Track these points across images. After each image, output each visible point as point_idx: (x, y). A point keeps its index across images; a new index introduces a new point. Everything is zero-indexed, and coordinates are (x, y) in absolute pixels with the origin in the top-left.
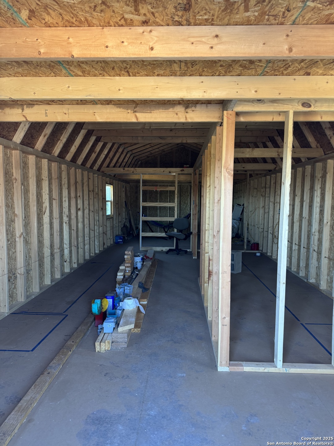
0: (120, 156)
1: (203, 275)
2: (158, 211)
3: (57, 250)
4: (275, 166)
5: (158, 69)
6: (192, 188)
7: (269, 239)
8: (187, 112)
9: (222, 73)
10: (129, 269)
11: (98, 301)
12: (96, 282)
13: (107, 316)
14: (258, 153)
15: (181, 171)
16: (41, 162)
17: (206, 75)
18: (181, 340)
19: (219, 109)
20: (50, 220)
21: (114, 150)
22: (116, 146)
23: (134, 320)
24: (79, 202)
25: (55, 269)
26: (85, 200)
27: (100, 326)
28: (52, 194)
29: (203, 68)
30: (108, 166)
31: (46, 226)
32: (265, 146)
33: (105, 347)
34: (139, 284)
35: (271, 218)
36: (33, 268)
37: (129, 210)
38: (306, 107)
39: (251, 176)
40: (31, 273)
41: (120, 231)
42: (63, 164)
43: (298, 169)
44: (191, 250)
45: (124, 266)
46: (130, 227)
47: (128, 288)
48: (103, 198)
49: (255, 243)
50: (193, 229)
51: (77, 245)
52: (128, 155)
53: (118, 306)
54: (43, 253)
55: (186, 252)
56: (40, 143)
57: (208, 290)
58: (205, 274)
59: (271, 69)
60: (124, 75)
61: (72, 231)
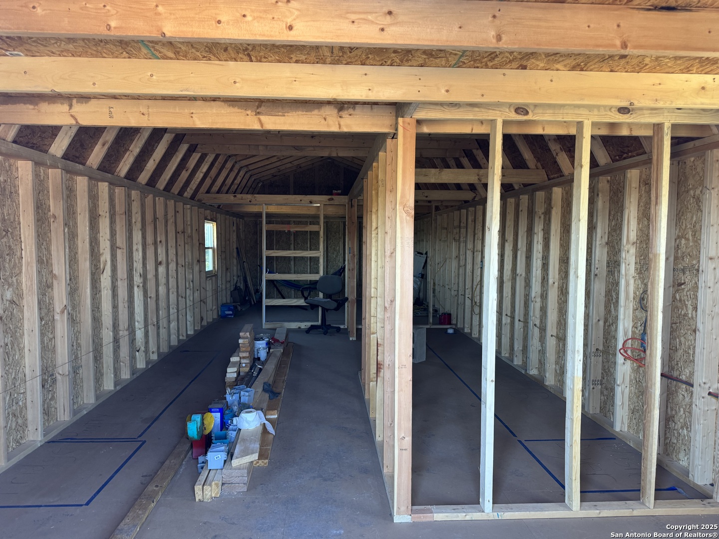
0: (228, 174)
1: (366, 368)
2: (292, 263)
3: (123, 333)
4: (474, 195)
5: (297, 53)
6: (347, 227)
7: (466, 307)
8: (340, 117)
9: (395, 62)
10: (247, 361)
11: (197, 418)
12: (190, 383)
13: (214, 441)
14: (448, 176)
15: (329, 200)
16: (96, 188)
17: (371, 64)
18: (335, 475)
19: (391, 113)
20: (113, 282)
21: (217, 165)
22: (221, 160)
23: (257, 446)
24: (159, 251)
25: (121, 363)
26: (169, 248)
27: (201, 459)
28: (116, 239)
29: (367, 54)
30: (208, 192)
31: (105, 293)
32: (460, 166)
33: (211, 493)
34: (264, 386)
35: (468, 274)
36: (83, 364)
37: (244, 262)
38: (521, 114)
39: (437, 208)
40: (81, 372)
41: (229, 297)
42: (134, 190)
43: (508, 199)
44: (346, 327)
45: (238, 356)
46: (246, 289)
47: (247, 394)
48: (200, 244)
49: (445, 314)
50: (350, 292)
51: (157, 323)
52: (242, 173)
53: (230, 425)
54: (100, 339)
55: (339, 329)
56: (96, 155)
57: (377, 392)
58: (371, 367)
59: (470, 59)
60: (242, 60)
61: (149, 299)
